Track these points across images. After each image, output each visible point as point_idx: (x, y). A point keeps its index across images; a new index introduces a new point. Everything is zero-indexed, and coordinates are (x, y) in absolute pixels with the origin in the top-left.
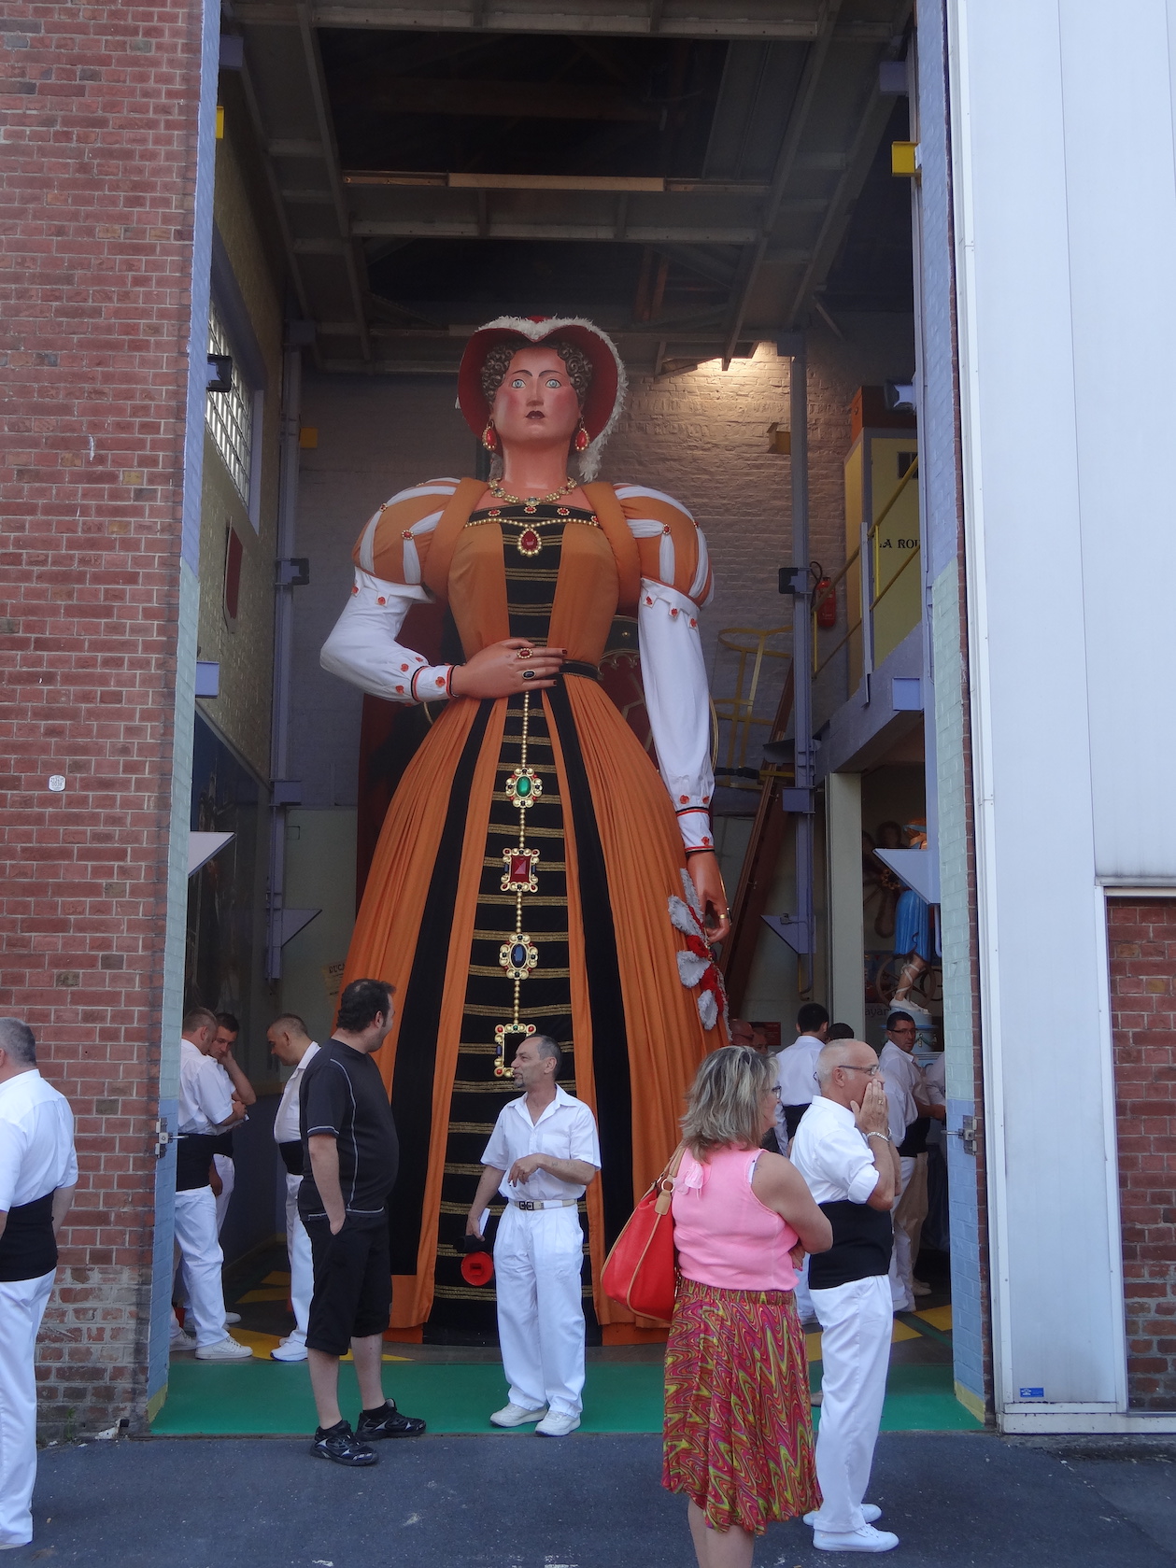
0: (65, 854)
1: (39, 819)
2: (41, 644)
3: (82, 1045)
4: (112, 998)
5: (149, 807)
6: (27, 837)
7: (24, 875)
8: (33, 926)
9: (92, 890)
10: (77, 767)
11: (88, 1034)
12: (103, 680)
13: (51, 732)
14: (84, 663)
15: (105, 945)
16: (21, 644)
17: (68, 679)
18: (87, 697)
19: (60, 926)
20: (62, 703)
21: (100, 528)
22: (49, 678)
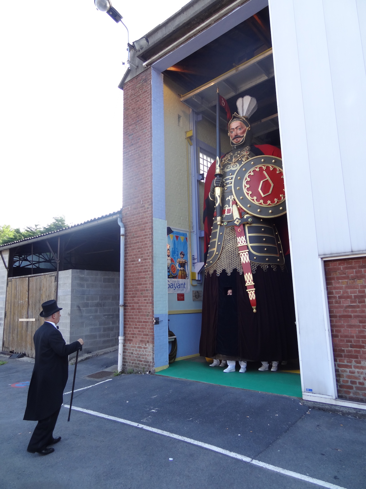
0: (141, 272)
1: (138, 267)
2: (137, 237)
3: (144, 305)
4: (147, 296)
5: (151, 263)
6: (136, 270)
7: (136, 276)
8: (138, 285)
9: (144, 278)
10: (142, 257)
11: (145, 303)
12: (144, 241)
13: (139, 251)
14: (142, 239)
15: (146, 287)
16: (135, 237)
17: (141, 242)
18: (142, 245)
19: (141, 284)
20: (140, 246)
21: (143, 215)
22: (138, 242)
